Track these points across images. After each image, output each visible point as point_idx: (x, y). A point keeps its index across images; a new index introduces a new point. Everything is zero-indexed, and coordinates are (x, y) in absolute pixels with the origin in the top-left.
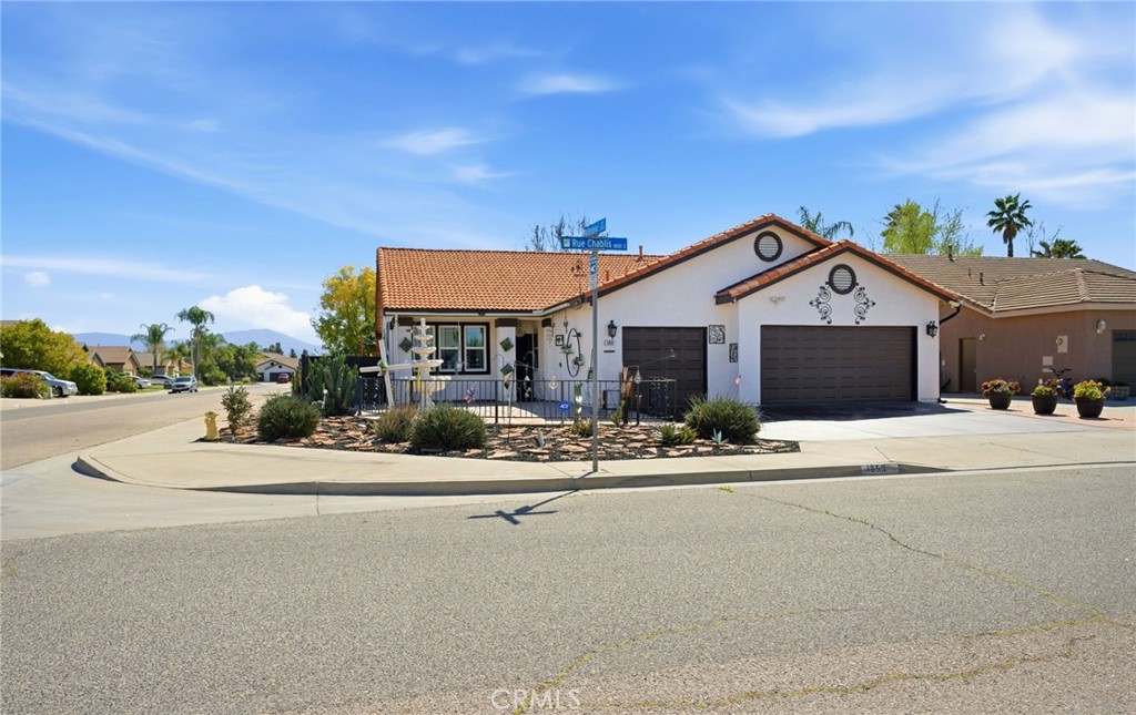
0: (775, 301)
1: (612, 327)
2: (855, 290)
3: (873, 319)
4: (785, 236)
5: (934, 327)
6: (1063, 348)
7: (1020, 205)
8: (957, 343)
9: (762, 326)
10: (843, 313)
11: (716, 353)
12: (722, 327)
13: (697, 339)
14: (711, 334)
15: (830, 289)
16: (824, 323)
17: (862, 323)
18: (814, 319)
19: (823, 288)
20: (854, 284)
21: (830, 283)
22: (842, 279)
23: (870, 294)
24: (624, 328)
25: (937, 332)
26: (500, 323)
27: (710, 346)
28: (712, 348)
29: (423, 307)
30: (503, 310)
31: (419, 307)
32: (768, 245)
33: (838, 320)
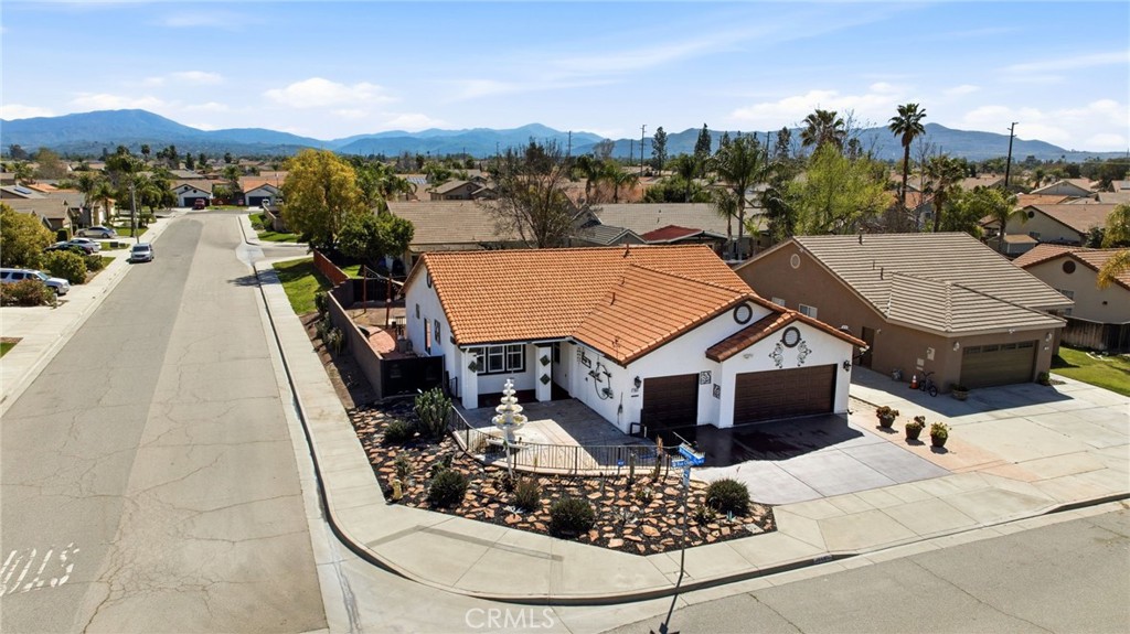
0: (746, 357)
1: (637, 380)
2: (799, 344)
3: (810, 362)
4: (755, 307)
5: (848, 365)
6: (931, 357)
7: (917, 113)
8: (861, 330)
9: (738, 375)
10: (790, 360)
11: (704, 391)
12: (709, 372)
13: (693, 381)
14: (702, 378)
15: (783, 345)
16: (778, 368)
17: (802, 366)
18: (771, 366)
19: (777, 345)
20: (799, 339)
21: (783, 341)
22: (791, 338)
23: (809, 345)
24: (645, 380)
25: (850, 368)
26: (540, 345)
27: (700, 386)
28: (702, 388)
29: (486, 339)
30: (544, 339)
31: (484, 340)
32: (743, 313)
33: (787, 365)
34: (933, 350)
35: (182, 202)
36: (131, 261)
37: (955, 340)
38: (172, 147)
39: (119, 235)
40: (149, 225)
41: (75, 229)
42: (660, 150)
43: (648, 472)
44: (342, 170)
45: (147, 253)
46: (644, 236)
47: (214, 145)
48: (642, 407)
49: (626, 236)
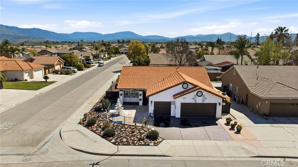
0: (184, 98)
1: (152, 102)
2: (202, 96)
3: (206, 102)
4: (189, 85)
5: (220, 104)
9: (181, 103)
10: (199, 100)
12: (174, 102)
13: (169, 104)
14: (172, 103)
15: (197, 96)
16: (195, 102)
17: (204, 102)
18: (193, 102)
19: (195, 96)
20: (202, 94)
21: (197, 94)
22: (200, 94)
23: (206, 97)
24: (154, 102)
26: (140, 91)
27: (172, 105)
28: (172, 106)
29: (124, 88)
30: (141, 89)
31: (123, 88)
32: (185, 86)
33: (198, 102)
34: (260, 102)
35: (124, 53)
36: (98, 66)
37: (266, 100)
38: (129, 40)
39: (102, 60)
40: (111, 58)
41: (93, 59)
42: (258, 40)
43: (141, 126)
44: (141, 46)
45: (102, 64)
46: (216, 64)
47: (145, 40)
48: (153, 109)
49: (210, 64)
